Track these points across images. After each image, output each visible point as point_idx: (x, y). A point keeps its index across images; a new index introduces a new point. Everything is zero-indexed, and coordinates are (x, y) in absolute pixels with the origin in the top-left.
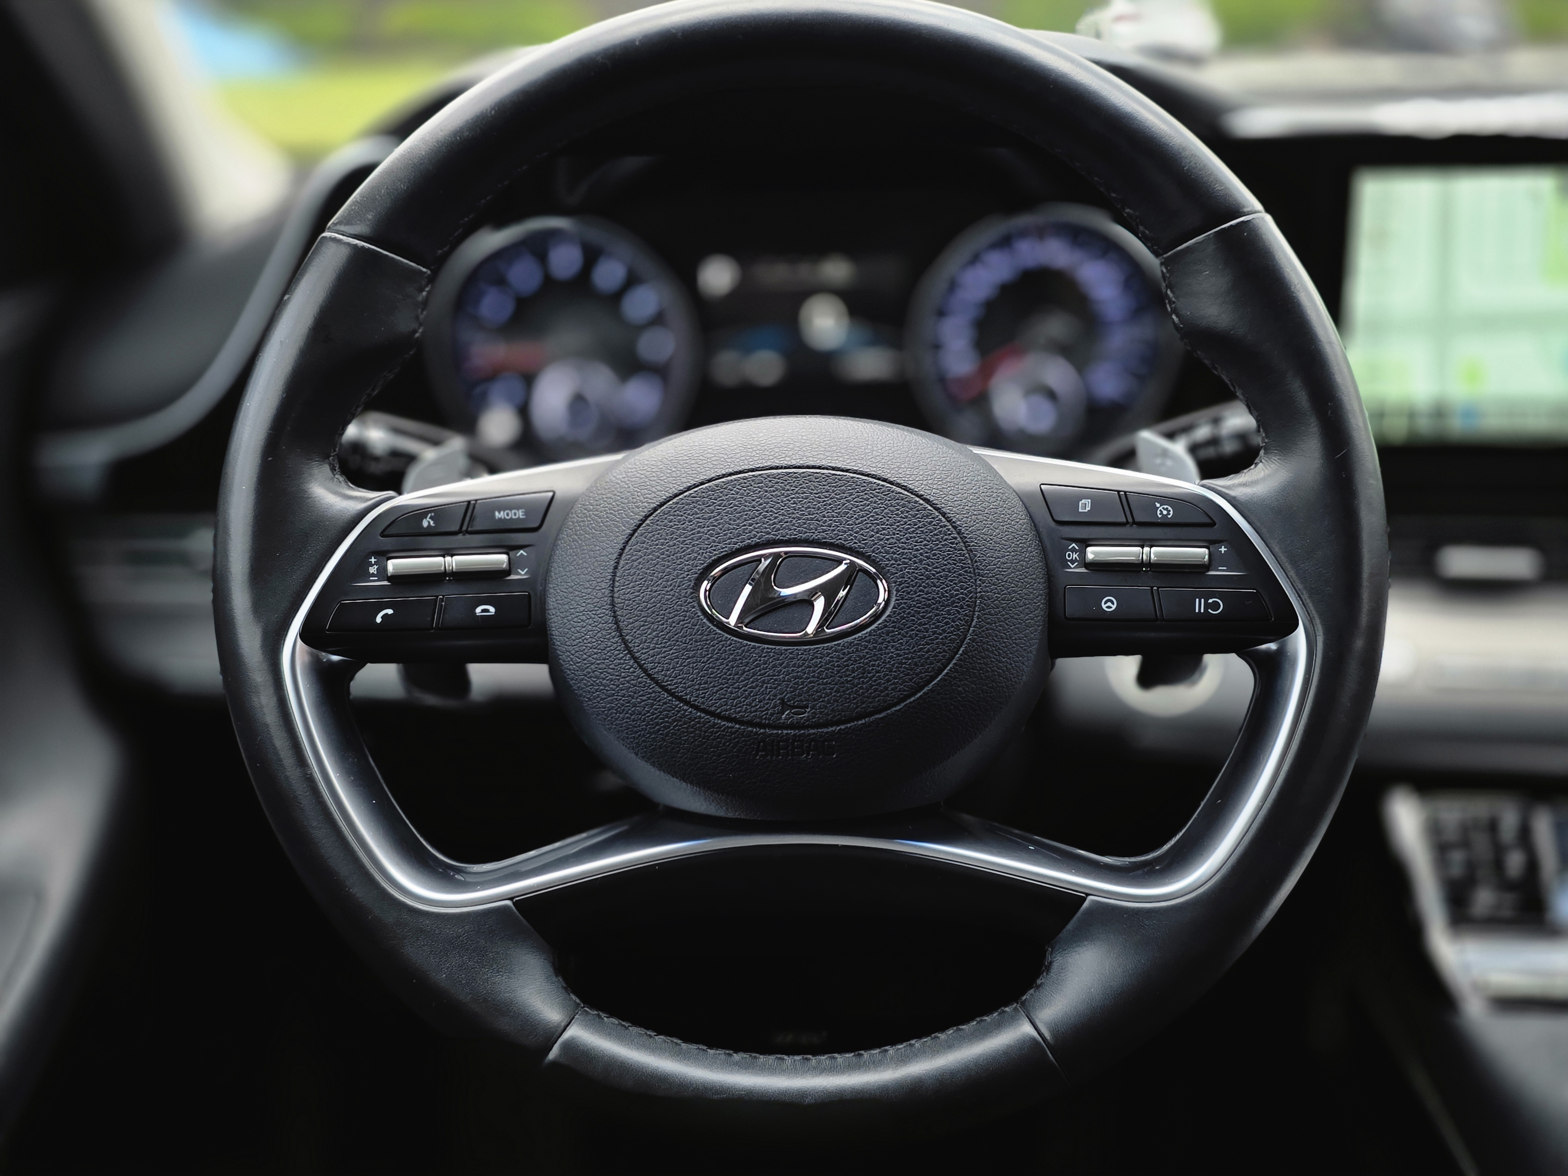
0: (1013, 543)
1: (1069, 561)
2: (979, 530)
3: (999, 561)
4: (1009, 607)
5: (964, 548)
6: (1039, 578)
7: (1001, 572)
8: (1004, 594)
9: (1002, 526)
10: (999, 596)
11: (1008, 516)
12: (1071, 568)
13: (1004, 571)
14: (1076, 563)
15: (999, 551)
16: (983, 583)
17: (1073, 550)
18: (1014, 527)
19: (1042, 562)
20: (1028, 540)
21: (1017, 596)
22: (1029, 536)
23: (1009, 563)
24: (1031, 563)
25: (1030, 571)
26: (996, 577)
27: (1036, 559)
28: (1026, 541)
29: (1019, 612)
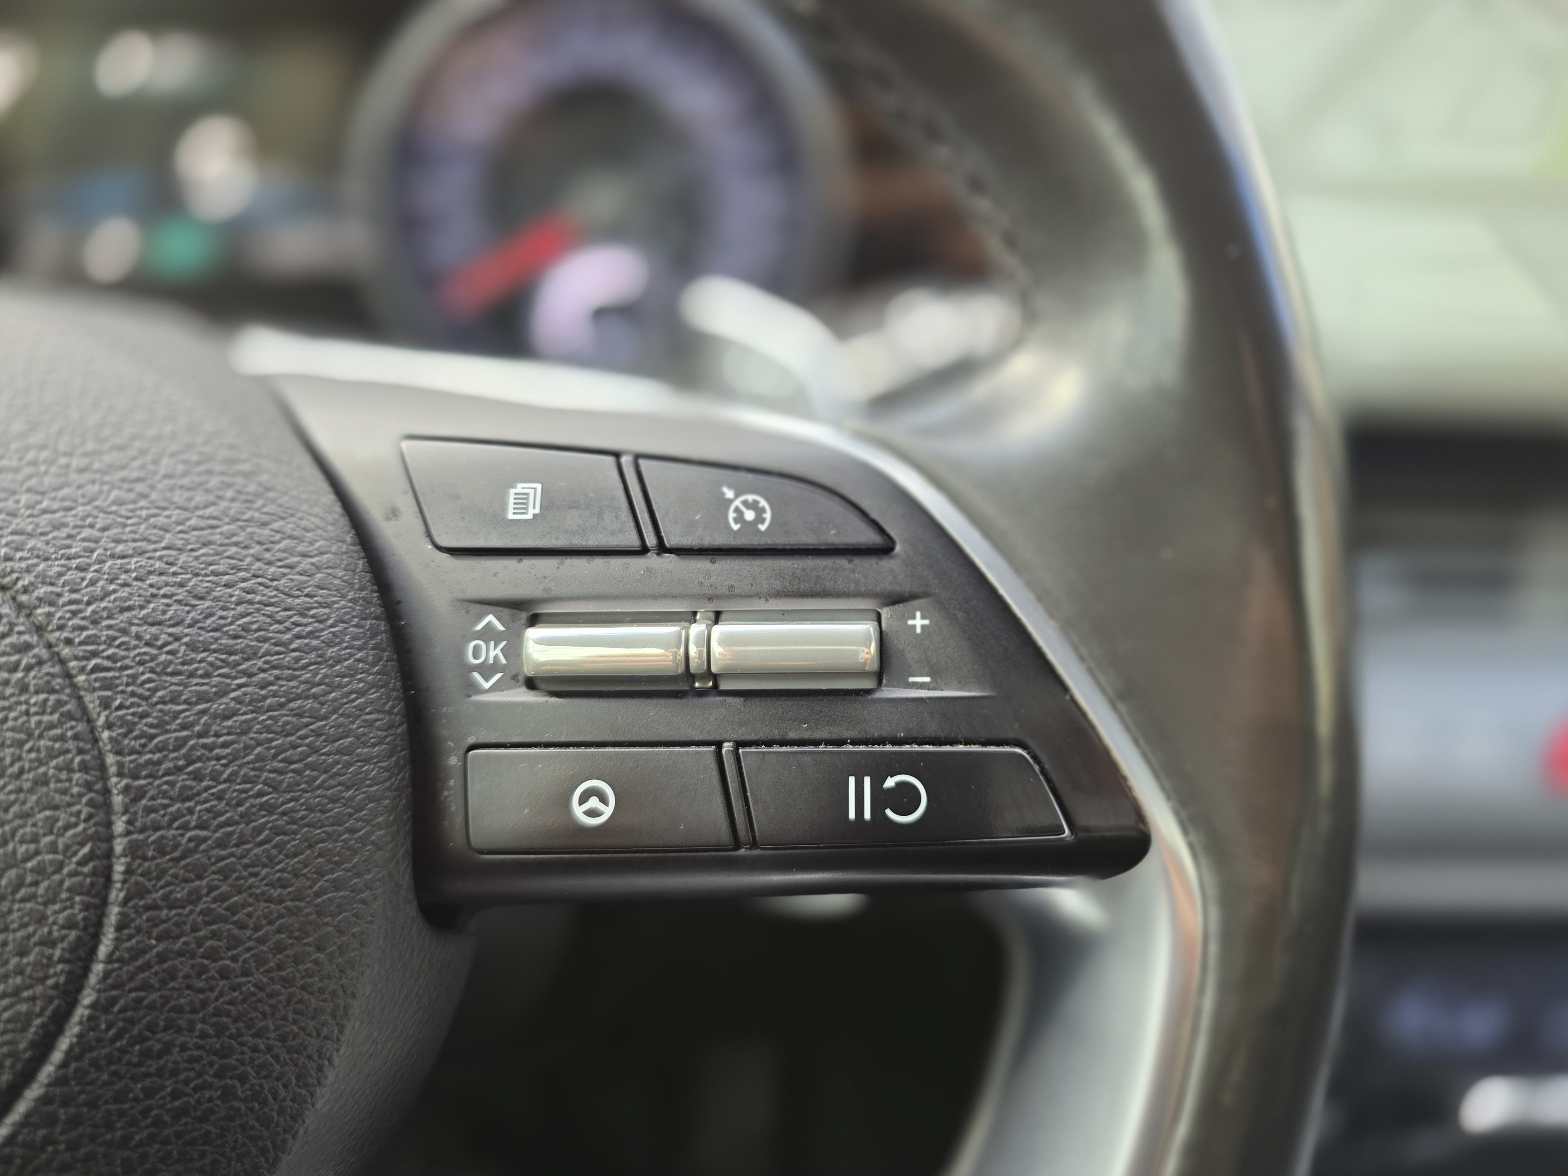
1: (476, 668)
4: (245, 867)
5: (57, 683)
12: (481, 691)
14: (498, 676)
16: (136, 800)
17: (488, 634)
18: (275, 583)
19: (382, 687)
20: (331, 622)
21: (280, 822)
22: (336, 606)
23: (245, 713)
24: (335, 700)
25: (331, 728)
26: (191, 768)
27: (360, 680)
28: (321, 626)
29: (286, 875)
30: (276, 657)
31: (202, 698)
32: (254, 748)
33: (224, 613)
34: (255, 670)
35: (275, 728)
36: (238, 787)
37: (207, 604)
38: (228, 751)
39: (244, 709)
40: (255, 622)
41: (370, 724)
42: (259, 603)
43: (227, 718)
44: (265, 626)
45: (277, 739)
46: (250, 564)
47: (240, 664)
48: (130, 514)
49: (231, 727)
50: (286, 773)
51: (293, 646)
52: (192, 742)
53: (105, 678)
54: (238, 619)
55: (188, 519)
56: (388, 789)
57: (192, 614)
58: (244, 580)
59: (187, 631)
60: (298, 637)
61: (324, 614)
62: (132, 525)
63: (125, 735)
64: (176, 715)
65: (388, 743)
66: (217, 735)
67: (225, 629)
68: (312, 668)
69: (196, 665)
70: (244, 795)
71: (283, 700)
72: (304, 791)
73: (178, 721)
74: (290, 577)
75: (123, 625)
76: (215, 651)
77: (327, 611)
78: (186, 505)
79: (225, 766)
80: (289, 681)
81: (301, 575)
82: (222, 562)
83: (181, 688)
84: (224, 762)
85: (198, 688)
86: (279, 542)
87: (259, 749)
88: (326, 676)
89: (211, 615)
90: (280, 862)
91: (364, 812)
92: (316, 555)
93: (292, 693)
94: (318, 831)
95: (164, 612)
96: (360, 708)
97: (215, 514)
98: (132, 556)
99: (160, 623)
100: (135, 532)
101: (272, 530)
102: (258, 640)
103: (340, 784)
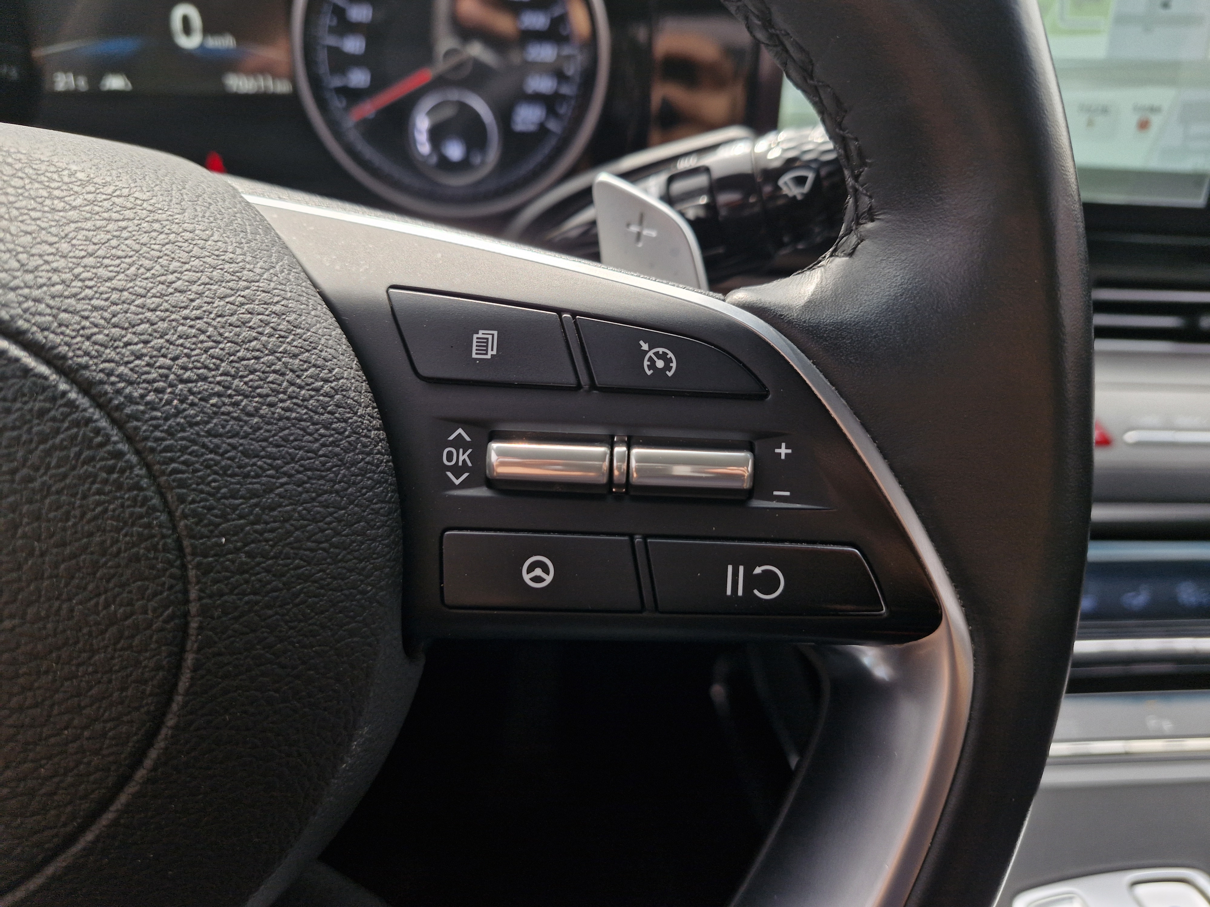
0: (300, 448)
1: (449, 468)
2: (197, 424)
3: (256, 505)
4: (286, 622)
5: (145, 482)
6: (372, 528)
7: (261, 533)
8: (273, 590)
9: (271, 405)
10: (258, 598)
11: (290, 376)
12: (455, 487)
13: (272, 531)
14: (466, 475)
15: (257, 476)
16: (206, 573)
17: (459, 443)
18: (306, 403)
19: (384, 483)
20: (347, 433)
21: (311, 588)
22: (350, 421)
23: (285, 506)
24: (351, 494)
25: (349, 515)
26: (247, 548)
27: (369, 478)
28: (340, 437)
29: (315, 627)
30: (308, 461)
31: (254, 494)
32: (294, 533)
33: (269, 427)
34: (293, 472)
35: (309, 517)
36: (281, 562)
37: (256, 420)
38: (275, 534)
39: (286, 502)
40: (292, 434)
41: (376, 512)
42: (295, 418)
43: (273, 509)
44: (300, 438)
45: (309, 525)
46: (287, 388)
47: (282, 467)
48: (193, 346)
49: (276, 516)
50: (316, 550)
51: (321, 453)
52: (248, 528)
53: (181, 479)
54: (280, 432)
55: (238, 351)
56: (389, 560)
57: (245, 428)
58: (282, 401)
59: (241, 441)
60: (324, 445)
61: (342, 427)
62: (196, 355)
63: (197, 524)
64: (235, 508)
65: (388, 526)
66: (267, 523)
67: (271, 439)
68: (334, 469)
69: (249, 468)
70: (286, 568)
71: (314, 495)
72: (329, 564)
73: (238, 512)
74: (316, 398)
75: (193, 437)
76: (263, 457)
77: (343, 425)
78: (235, 339)
79: (273, 546)
80: (319, 480)
81: (324, 396)
82: (265, 385)
83: (238, 486)
84: (271, 543)
85: (250, 486)
86: (306, 370)
87: (297, 533)
88: (344, 476)
89: (260, 429)
90: (312, 618)
91: (372, 578)
92: (334, 380)
93: (320, 489)
94: (339, 594)
95: (223, 427)
96: (370, 500)
97: (258, 347)
98: (196, 381)
99: (221, 435)
100: (198, 361)
101: (301, 360)
102: (294, 448)
103: (355, 558)
